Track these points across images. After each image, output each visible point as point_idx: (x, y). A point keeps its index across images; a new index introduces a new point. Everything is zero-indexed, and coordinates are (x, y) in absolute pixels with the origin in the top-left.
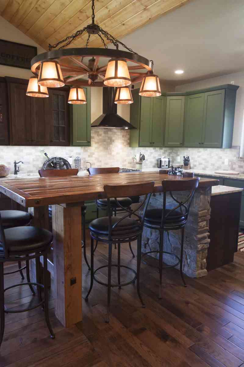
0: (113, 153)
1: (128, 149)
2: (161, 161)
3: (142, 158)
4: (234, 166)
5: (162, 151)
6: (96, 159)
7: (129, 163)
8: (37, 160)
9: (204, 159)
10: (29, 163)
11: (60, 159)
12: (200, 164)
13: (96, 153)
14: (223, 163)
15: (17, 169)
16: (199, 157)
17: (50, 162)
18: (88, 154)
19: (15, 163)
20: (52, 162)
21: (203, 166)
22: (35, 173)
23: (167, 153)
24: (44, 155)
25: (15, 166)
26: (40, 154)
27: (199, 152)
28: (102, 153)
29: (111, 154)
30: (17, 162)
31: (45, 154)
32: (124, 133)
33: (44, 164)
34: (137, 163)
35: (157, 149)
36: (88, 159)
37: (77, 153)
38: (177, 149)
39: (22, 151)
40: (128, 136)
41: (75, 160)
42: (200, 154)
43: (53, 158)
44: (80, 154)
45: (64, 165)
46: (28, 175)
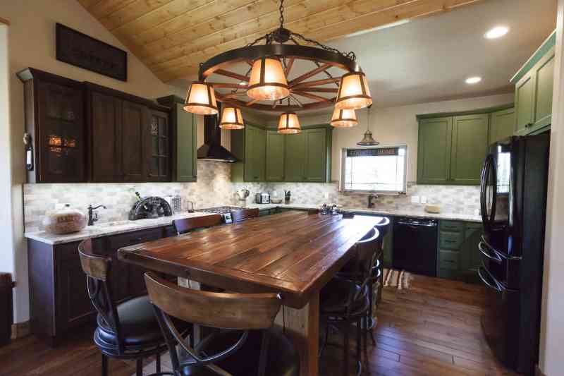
0: (215, 190)
1: (229, 184)
2: (261, 197)
3: (247, 194)
4: (335, 199)
5: (259, 186)
6: (198, 196)
7: (231, 200)
8: (124, 203)
9: (304, 193)
10: (111, 207)
11: (158, 199)
12: (300, 198)
13: (197, 190)
14: (324, 197)
15: (94, 216)
16: (298, 191)
17: (144, 204)
18: (188, 191)
19: (91, 209)
20: (146, 204)
21: (302, 200)
22: (120, 220)
23: (263, 188)
24: (135, 195)
25: (91, 213)
26: (127, 193)
27: (298, 186)
28: (204, 190)
29: (213, 190)
30: (93, 206)
31: (137, 193)
32: (226, 166)
33: (134, 207)
34: (240, 200)
35: (255, 183)
36: (189, 198)
37: (176, 191)
38: (272, 183)
39: (100, 190)
40: (229, 170)
41: (174, 200)
42: (298, 188)
43: (148, 199)
44: (178, 191)
45: (160, 207)
46: (111, 225)
